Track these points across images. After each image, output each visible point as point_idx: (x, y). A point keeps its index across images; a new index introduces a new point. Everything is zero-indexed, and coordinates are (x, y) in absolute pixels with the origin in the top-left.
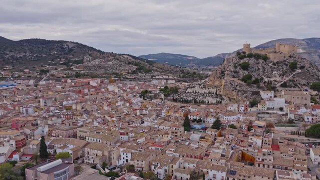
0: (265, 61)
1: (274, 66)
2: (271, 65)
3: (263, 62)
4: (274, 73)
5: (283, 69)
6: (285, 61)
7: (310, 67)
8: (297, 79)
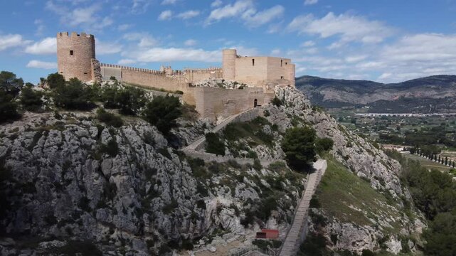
0: (164, 130)
1: (210, 158)
2: (194, 148)
3: (148, 139)
4: (211, 203)
5: (258, 167)
6: (259, 121)
7: (349, 145)
8: (336, 226)
